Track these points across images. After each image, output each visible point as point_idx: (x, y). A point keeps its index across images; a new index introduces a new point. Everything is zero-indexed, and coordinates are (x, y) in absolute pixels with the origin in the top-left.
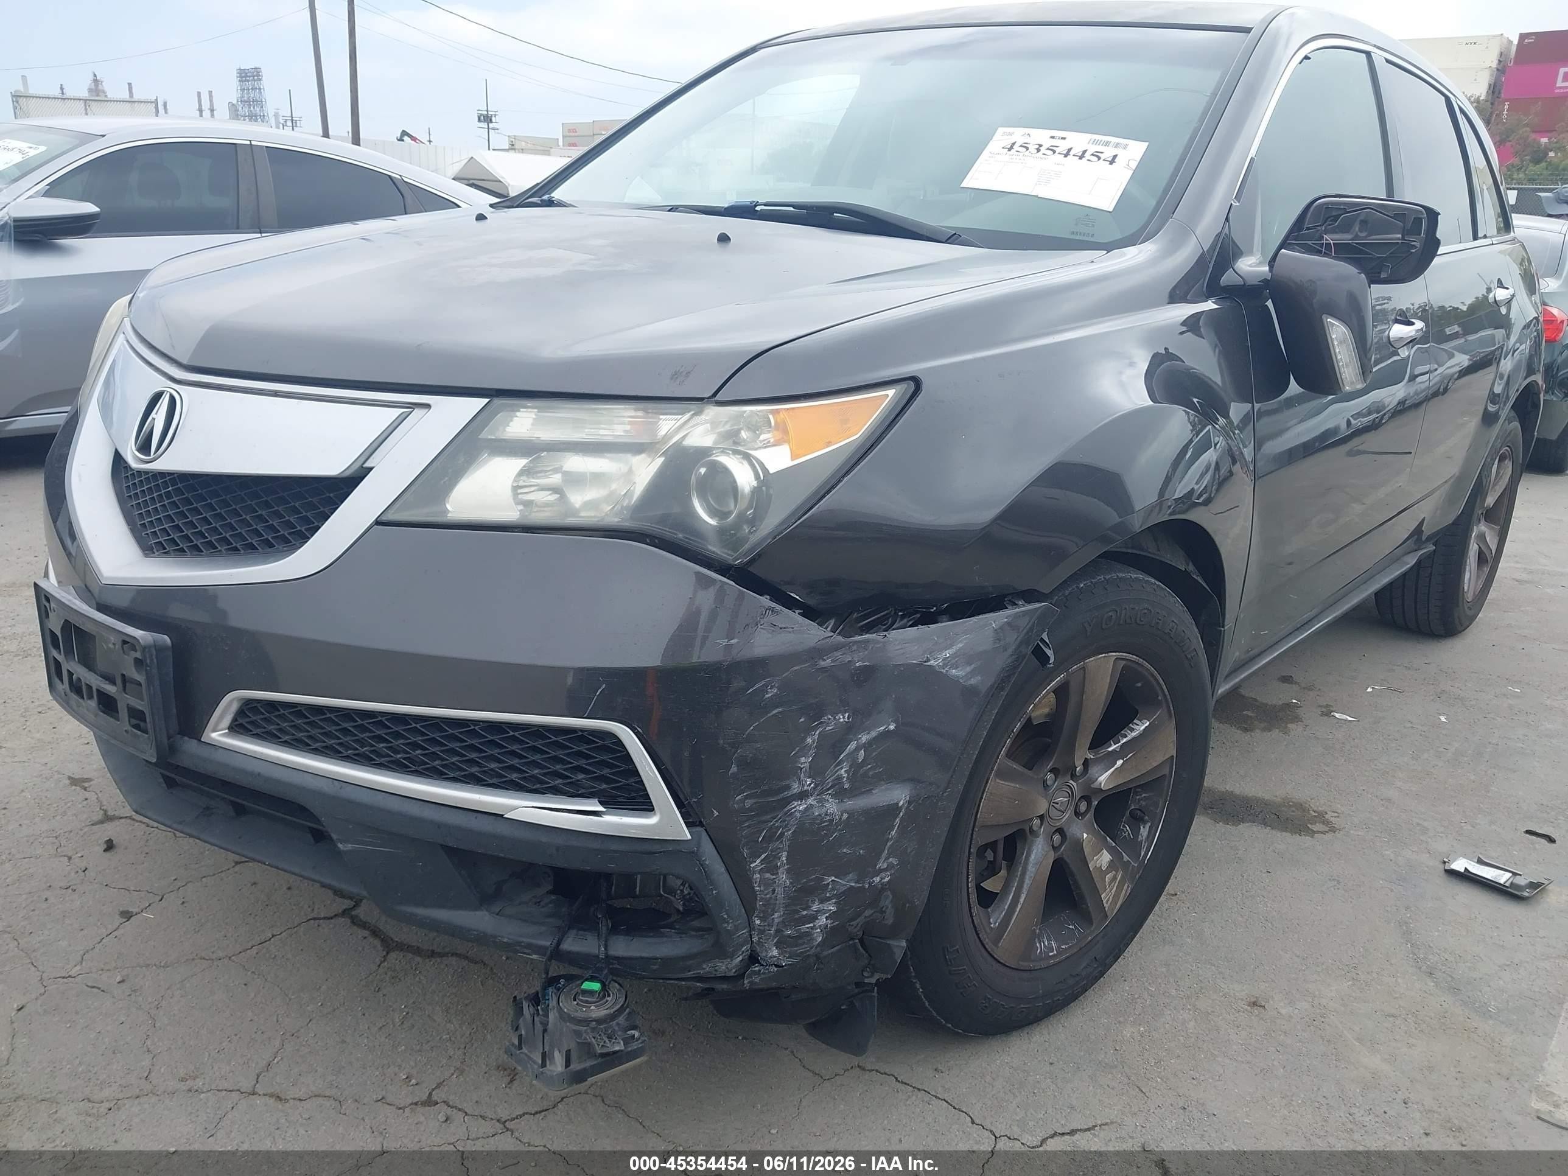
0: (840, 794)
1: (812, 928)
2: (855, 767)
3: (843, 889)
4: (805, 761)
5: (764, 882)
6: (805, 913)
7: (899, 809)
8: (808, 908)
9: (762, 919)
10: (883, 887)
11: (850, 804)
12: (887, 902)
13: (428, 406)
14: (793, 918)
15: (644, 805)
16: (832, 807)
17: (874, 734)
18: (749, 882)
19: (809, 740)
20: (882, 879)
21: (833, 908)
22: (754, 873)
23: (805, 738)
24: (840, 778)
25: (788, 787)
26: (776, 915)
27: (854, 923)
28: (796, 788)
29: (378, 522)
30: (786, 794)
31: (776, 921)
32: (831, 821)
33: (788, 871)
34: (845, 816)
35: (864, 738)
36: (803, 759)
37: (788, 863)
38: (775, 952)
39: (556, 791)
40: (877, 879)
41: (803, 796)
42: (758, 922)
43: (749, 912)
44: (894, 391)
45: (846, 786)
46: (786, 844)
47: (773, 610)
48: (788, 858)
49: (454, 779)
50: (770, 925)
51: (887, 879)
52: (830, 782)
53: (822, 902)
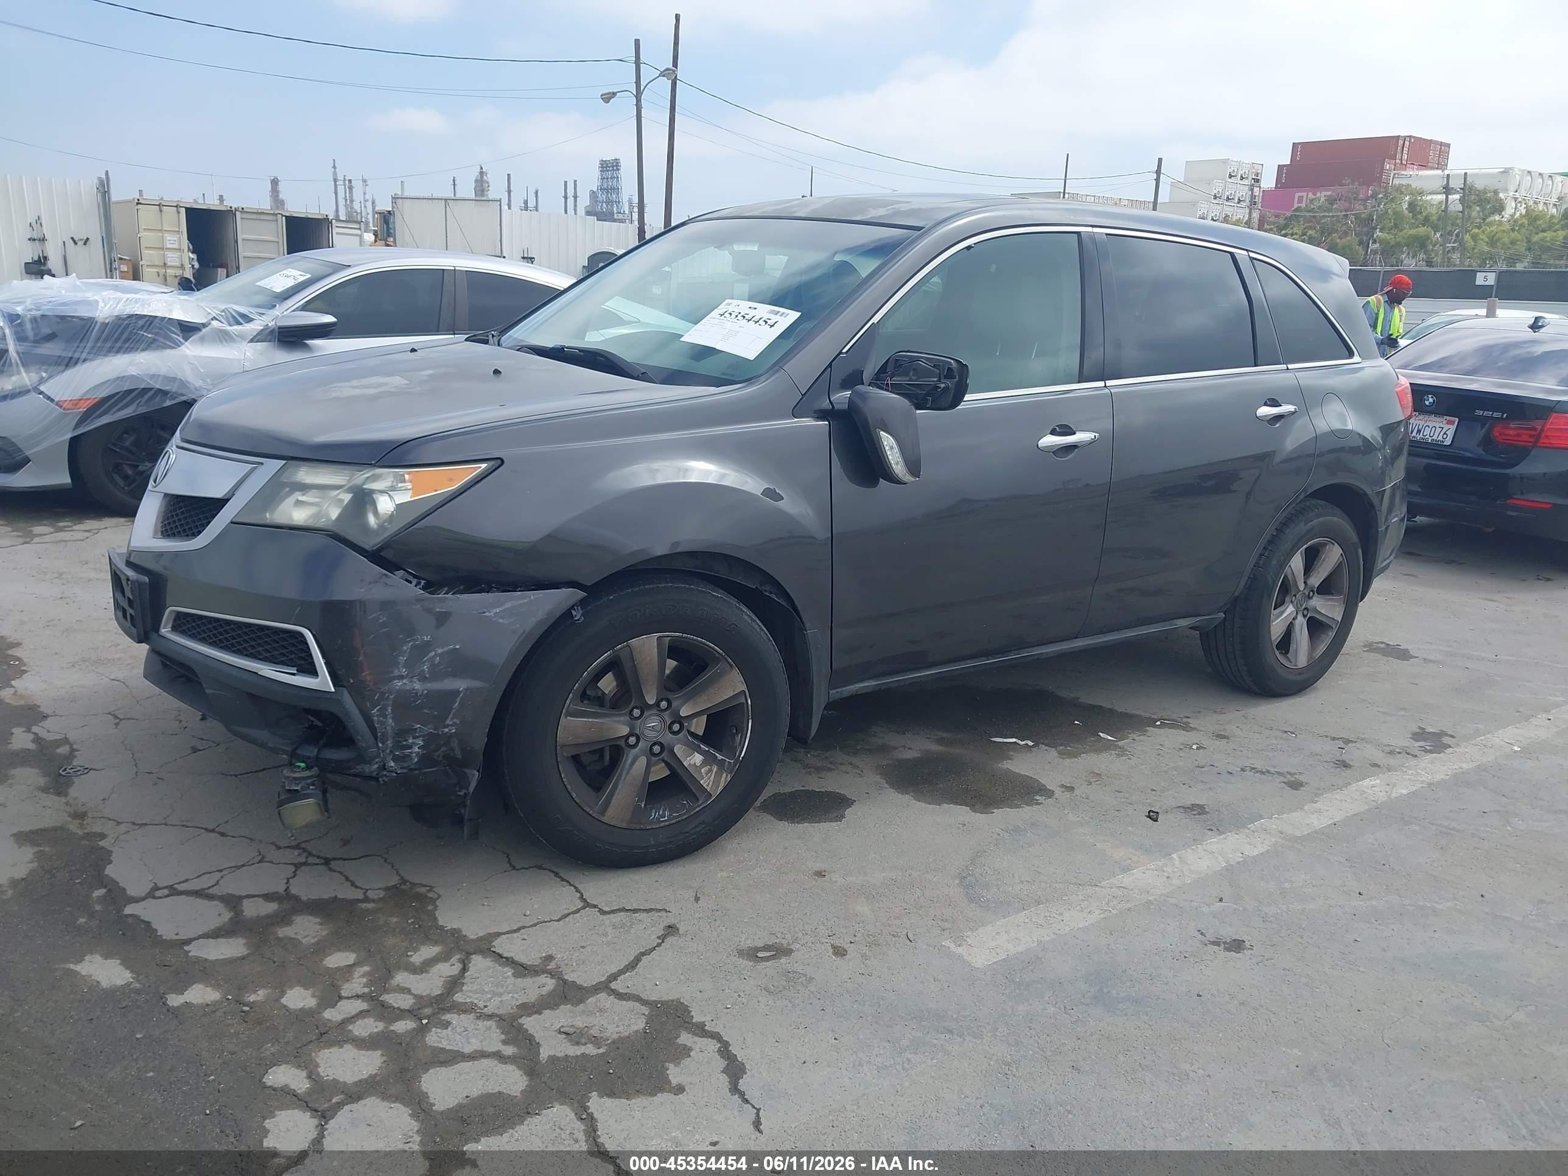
0: (423, 679)
1: (411, 753)
2: (433, 666)
3: (426, 733)
4: (402, 659)
5: (379, 722)
6: (405, 743)
7: (461, 692)
8: (406, 740)
9: (383, 743)
10: (451, 736)
11: (429, 686)
12: (455, 744)
13: (262, 464)
14: (398, 745)
15: (313, 672)
16: (417, 686)
17: (446, 649)
18: (372, 721)
19: (405, 648)
20: (450, 730)
21: (421, 743)
22: (374, 716)
23: (402, 646)
24: (423, 671)
25: (392, 672)
26: (389, 742)
27: (437, 754)
28: (396, 673)
29: (232, 523)
30: (391, 675)
31: (390, 745)
32: (416, 693)
33: (392, 718)
34: (425, 692)
35: (440, 651)
36: (401, 658)
37: (392, 713)
38: (392, 764)
39: (283, 663)
40: (446, 730)
41: (401, 677)
42: (380, 745)
43: (376, 738)
44: (486, 465)
45: (427, 676)
46: (391, 702)
47: (386, 575)
48: (392, 710)
49: (234, 652)
50: (387, 748)
51: (453, 731)
52: (417, 672)
53: (414, 738)
